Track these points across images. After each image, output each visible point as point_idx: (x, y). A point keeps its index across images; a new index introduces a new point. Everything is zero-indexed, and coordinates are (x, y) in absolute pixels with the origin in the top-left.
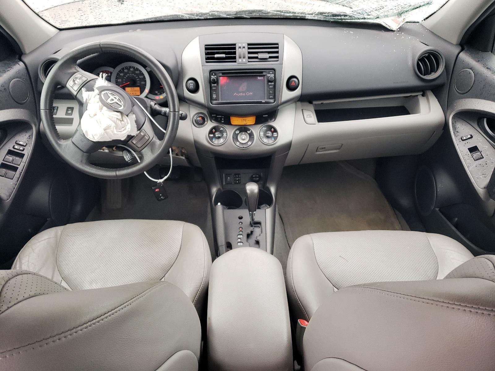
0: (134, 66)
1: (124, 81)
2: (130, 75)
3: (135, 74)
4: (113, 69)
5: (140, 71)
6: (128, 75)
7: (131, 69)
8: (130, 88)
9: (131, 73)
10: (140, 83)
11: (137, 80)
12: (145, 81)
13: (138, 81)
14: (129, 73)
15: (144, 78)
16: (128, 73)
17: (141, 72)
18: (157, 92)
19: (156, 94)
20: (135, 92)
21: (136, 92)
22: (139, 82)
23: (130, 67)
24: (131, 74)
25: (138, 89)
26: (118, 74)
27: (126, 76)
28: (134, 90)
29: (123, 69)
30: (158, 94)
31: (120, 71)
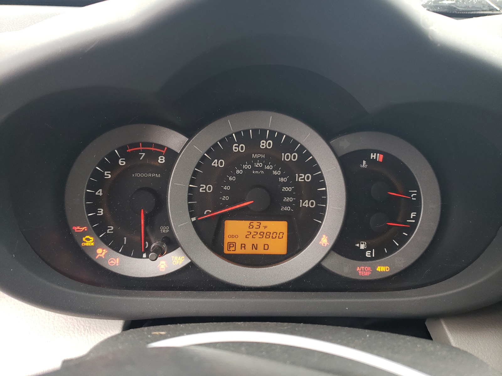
0: (278, 129)
1: (226, 193)
2: (254, 168)
3: (279, 164)
4: (184, 139)
5: (304, 153)
6: (247, 167)
7: (264, 144)
8: (247, 223)
9: (261, 160)
10: (295, 205)
11: (285, 189)
12: (321, 198)
13: (288, 194)
14: (252, 161)
15: (319, 181)
16: (246, 158)
17: (309, 154)
18: (362, 247)
19: (359, 256)
20: (265, 241)
21: (269, 241)
22: (290, 199)
23: (260, 134)
24: (258, 165)
25: (281, 226)
26: (203, 163)
27: (238, 172)
28: (262, 229)
29: (227, 141)
30: (368, 254)
31: (214, 151)
